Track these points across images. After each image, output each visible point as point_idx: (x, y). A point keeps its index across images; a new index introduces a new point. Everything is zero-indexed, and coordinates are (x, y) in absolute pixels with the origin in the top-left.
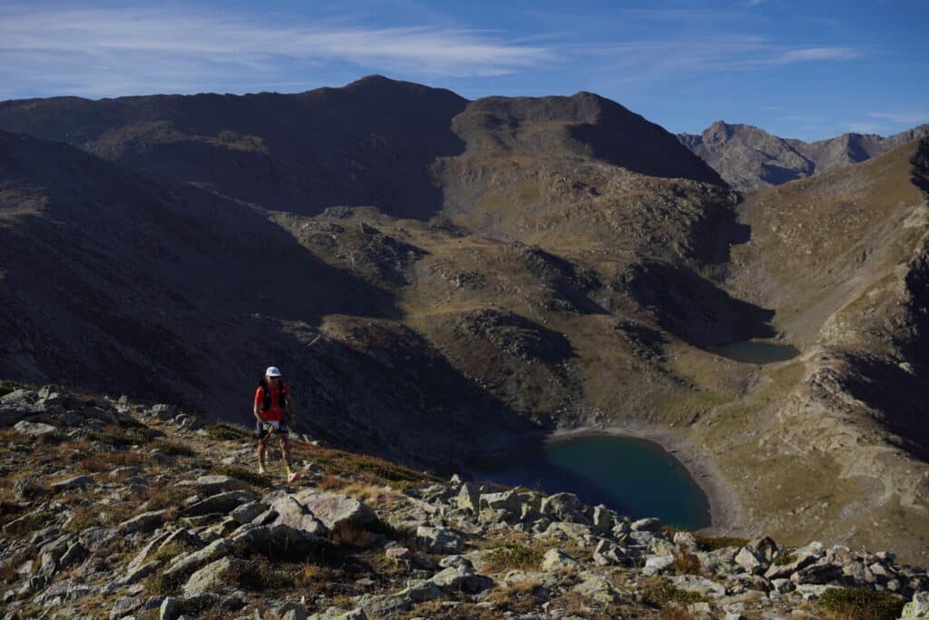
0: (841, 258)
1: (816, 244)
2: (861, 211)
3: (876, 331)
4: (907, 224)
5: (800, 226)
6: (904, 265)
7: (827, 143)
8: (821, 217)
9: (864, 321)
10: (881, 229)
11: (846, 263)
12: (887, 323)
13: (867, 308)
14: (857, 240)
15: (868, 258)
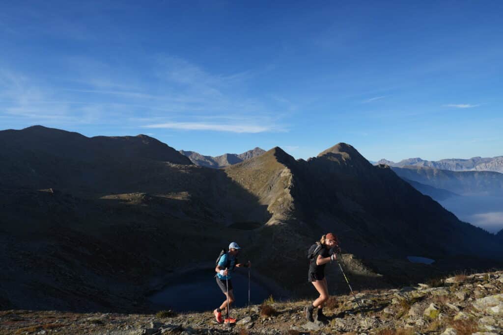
0: (262, 189)
1: (250, 185)
2: (264, 172)
3: (286, 212)
4: (282, 175)
5: (242, 179)
6: (287, 189)
7: (220, 157)
8: (249, 176)
9: (281, 210)
10: (273, 178)
11: (265, 190)
12: (289, 209)
13: (280, 205)
14: (265, 183)
15: (272, 188)
